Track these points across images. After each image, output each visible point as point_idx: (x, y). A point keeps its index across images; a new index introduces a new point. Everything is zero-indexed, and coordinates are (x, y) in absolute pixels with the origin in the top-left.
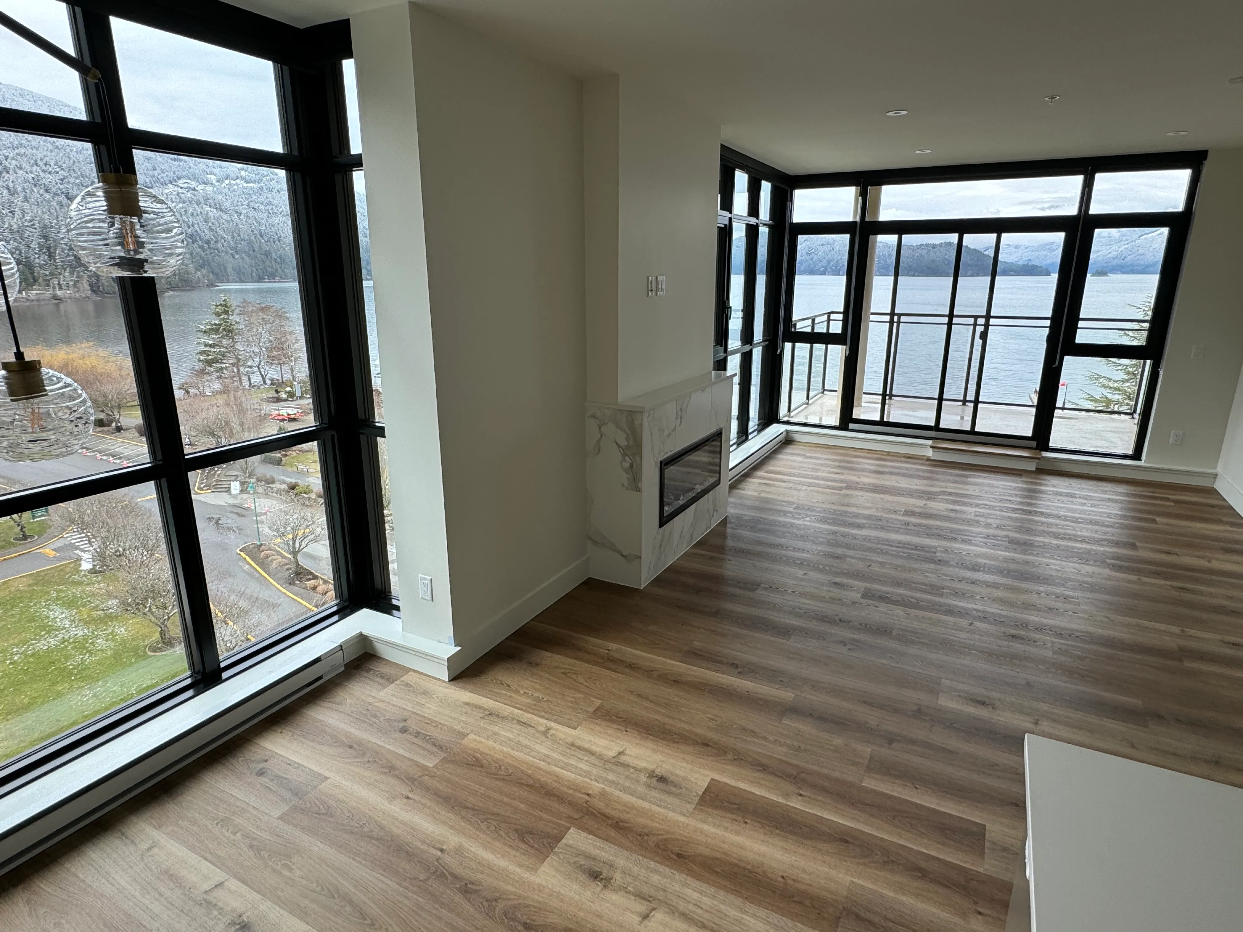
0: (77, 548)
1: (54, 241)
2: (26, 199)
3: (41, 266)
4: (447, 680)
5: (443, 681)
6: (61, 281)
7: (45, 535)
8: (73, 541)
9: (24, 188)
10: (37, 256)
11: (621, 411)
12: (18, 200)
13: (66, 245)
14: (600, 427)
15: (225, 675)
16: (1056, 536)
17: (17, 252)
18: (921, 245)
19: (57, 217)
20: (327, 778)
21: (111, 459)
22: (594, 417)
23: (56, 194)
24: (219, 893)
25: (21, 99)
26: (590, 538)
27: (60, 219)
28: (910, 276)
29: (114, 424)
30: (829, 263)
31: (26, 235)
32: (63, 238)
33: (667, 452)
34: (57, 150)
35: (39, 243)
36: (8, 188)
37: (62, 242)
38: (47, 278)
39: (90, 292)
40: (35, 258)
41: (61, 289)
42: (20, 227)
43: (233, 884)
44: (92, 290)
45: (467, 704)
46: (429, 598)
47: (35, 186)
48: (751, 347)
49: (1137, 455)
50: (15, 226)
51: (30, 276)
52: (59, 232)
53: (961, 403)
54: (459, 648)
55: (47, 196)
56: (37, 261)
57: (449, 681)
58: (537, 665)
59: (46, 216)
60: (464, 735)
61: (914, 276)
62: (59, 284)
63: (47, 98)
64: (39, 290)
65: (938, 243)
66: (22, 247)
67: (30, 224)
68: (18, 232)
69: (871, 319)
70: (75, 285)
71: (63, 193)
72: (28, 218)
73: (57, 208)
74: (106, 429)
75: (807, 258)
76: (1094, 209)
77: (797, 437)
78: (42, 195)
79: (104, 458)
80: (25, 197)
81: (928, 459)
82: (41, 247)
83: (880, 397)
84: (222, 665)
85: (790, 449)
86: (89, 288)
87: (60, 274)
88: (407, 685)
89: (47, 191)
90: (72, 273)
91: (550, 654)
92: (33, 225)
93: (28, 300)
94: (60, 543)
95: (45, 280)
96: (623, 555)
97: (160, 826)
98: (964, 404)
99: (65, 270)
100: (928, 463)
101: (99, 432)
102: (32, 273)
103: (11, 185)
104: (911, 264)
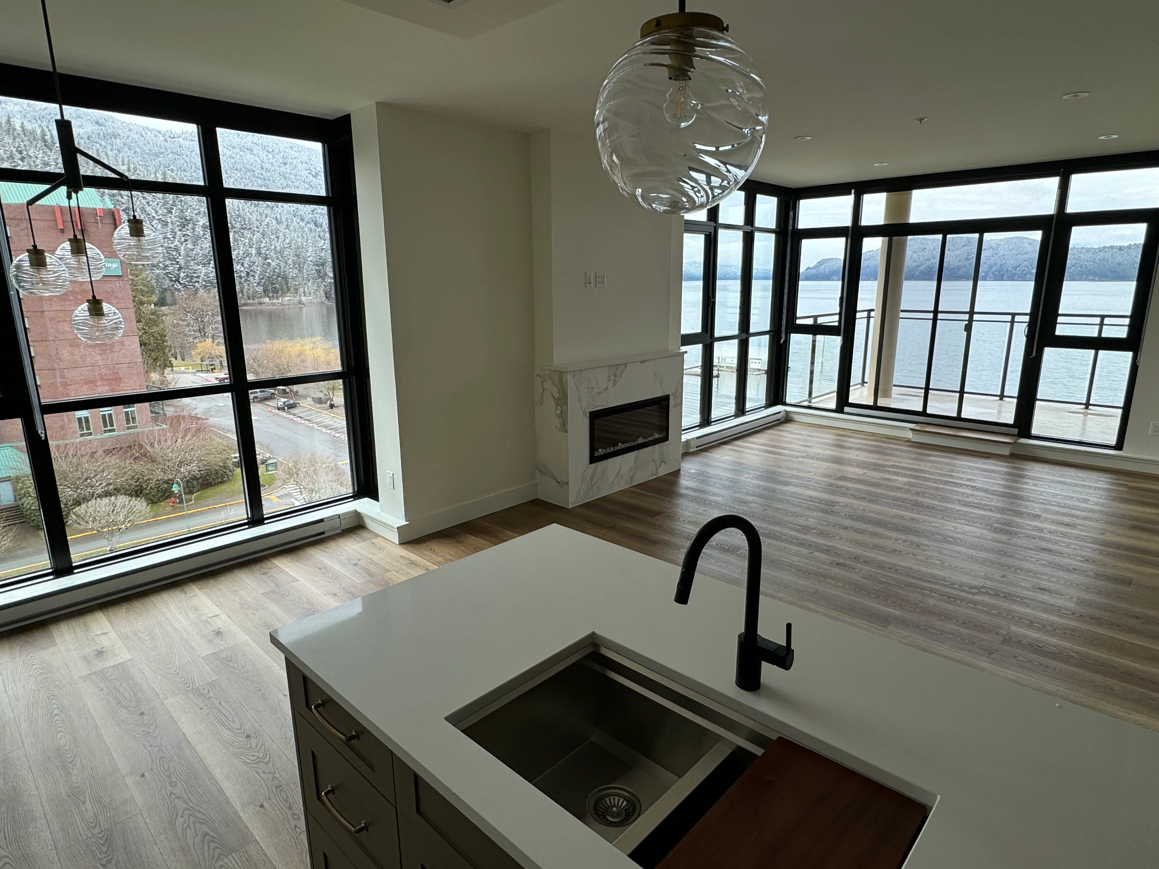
0: (293, 497)
1: (304, 258)
2: (288, 227)
3: (293, 278)
4: (398, 543)
5: (395, 544)
6: (306, 290)
7: (273, 485)
8: (291, 492)
9: (287, 219)
10: (291, 270)
11: (555, 371)
12: (282, 228)
13: (311, 261)
14: (542, 383)
15: (266, 522)
16: (966, 504)
17: (278, 268)
18: (1105, 247)
19: (307, 240)
20: (298, 580)
21: (324, 429)
22: (539, 376)
23: (308, 223)
24: (215, 619)
25: (290, 151)
26: (538, 468)
27: (309, 241)
28: (1091, 280)
29: (328, 402)
30: (991, 268)
31: (285, 255)
32: (309, 257)
33: (598, 406)
34: (311, 188)
35: (293, 261)
36: (277, 220)
37: (309, 259)
38: (296, 287)
39: (324, 298)
40: (290, 272)
41: (305, 295)
42: (281, 249)
43: (224, 617)
44: (326, 297)
45: (401, 557)
46: (392, 487)
47: (295, 217)
48: (746, 336)
49: (1119, 446)
50: (278, 248)
51: (285, 287)
52: (307, 252)
53: (998, 398)
54: (408, 523)
55: (302, 224)
56: (291, 274)
57: (400, 544)
58: (461, 542)
59: (300, 240)
60: (388, 571)
61: (1094, 280)
62: (304, 292)
63: (308, 148)
64: (290, 297)
65: (1126, 244)
66: (282, 263)
67: (288, 246)
68: (280, 252)
69: (901, 316)
70: (314, 292)
71: (312, 221)
72: (287, 241)
73: (308, 232)
74: (323, 405)
75: (965, 263)
76: (1071, 208)
77: (796, 417)
78: (298, 223)
79: (320, 428)
80: (287, 225)
81: (909, 441)
82: (294, 263)
83: (923, 391)
84: (265, 516)
85: (788, 427)
86: (324, 295)
87: (306, 284)
88: (374, 543)
89: (302, 220)
90: (313, 283)
91: (473, 537)
92: (291, 246)
93: (282, 304)
94: (281, 493)
95: (295, 289)
96: (557, 482)
97: (202, 589)
98: (1001, 399)
99: (309, 281)
100: (907, 444)
101: (318, 408)
102: (287, 284)
103: (279, 217)
104: (1091, 267)
